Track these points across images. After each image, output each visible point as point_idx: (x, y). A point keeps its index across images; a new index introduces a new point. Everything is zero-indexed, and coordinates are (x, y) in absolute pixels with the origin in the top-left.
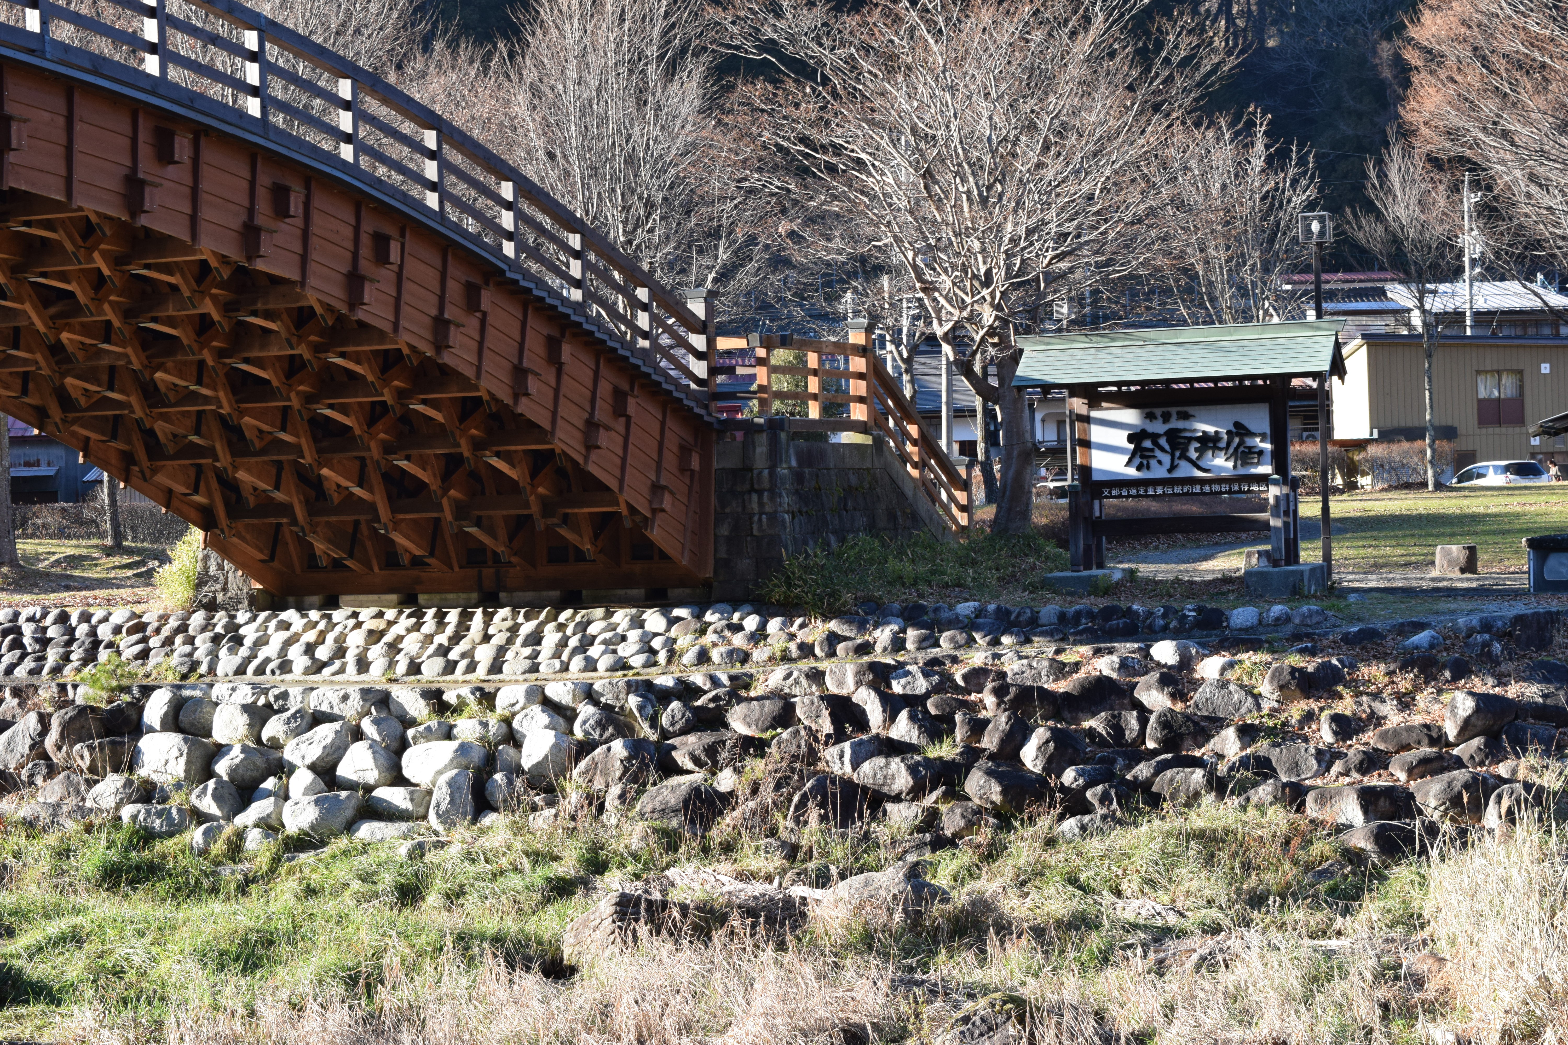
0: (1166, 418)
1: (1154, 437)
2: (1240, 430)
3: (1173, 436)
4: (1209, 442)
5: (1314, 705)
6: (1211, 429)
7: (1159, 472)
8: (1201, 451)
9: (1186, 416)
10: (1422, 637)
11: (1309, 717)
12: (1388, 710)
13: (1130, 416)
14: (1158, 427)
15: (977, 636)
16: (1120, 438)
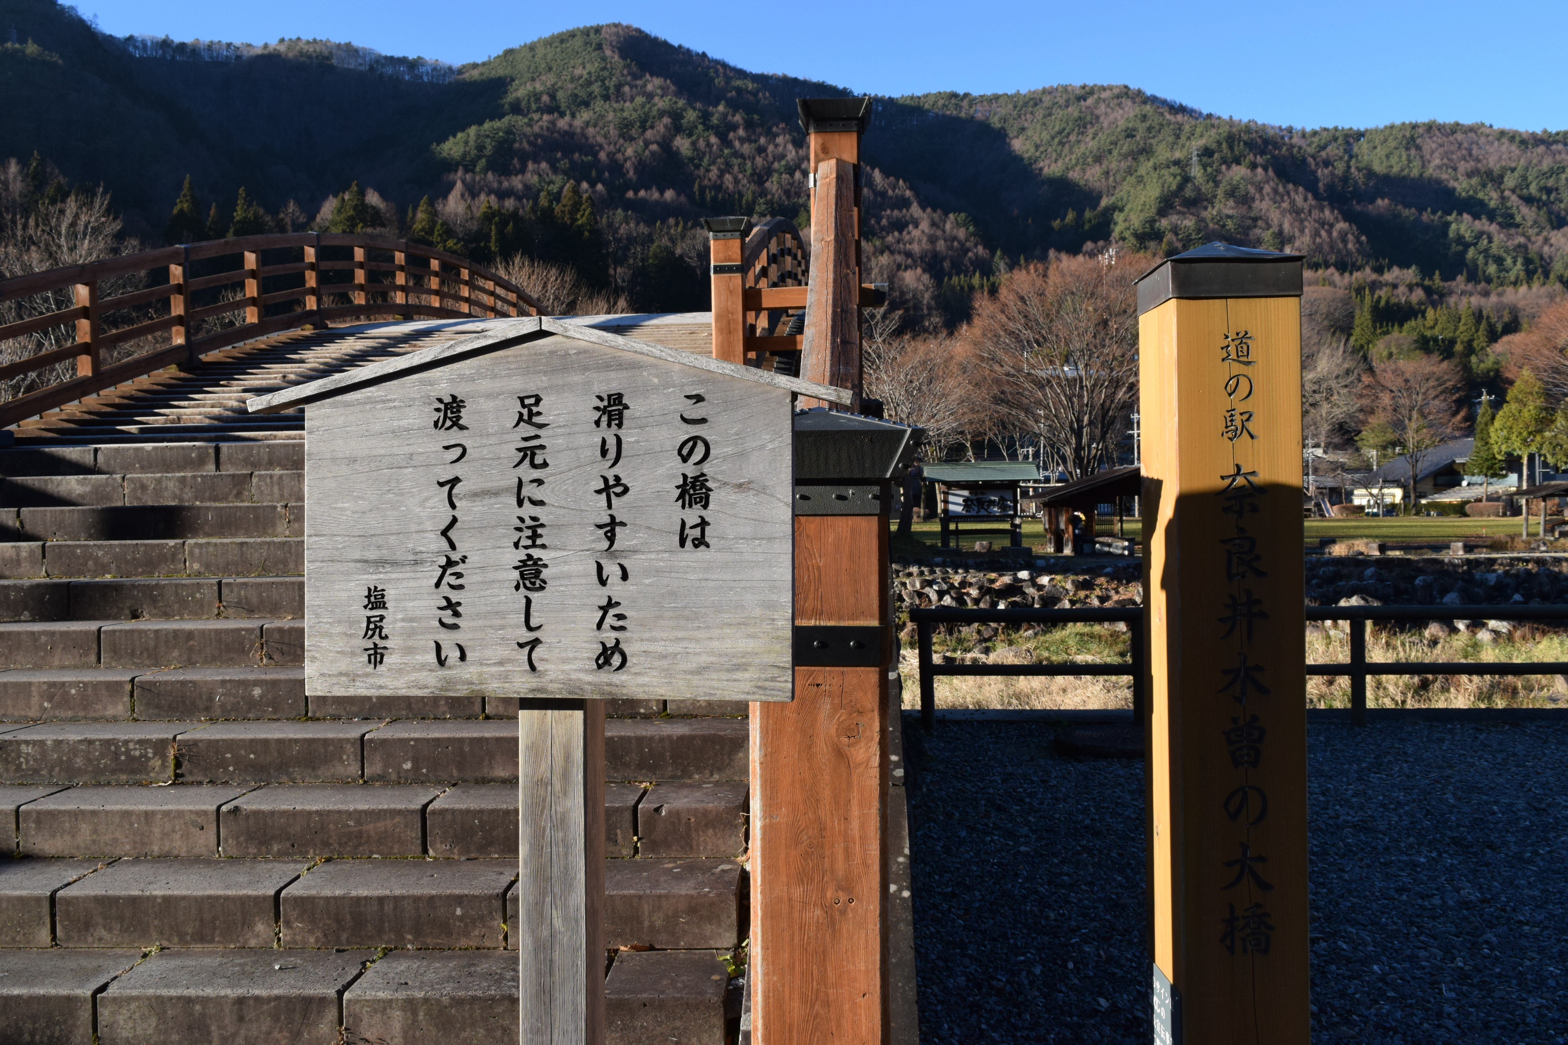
0: (976, 494)
1: (972, 501)
2: (1003, 499)
3: (978, 500)
4: (993, 503)
5: (1088, 593)
6: (993, 498)
7: (973, 513)
8: (989, 506)
9: (983, 493)
10: (1108, 570)
11: (1087, 597)
12: (1113, 593)
13: (966, 493)
14: (974, 497)
15: (949, 570)
16: (960, 500)
